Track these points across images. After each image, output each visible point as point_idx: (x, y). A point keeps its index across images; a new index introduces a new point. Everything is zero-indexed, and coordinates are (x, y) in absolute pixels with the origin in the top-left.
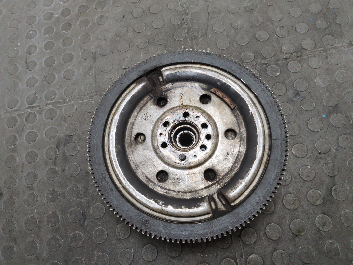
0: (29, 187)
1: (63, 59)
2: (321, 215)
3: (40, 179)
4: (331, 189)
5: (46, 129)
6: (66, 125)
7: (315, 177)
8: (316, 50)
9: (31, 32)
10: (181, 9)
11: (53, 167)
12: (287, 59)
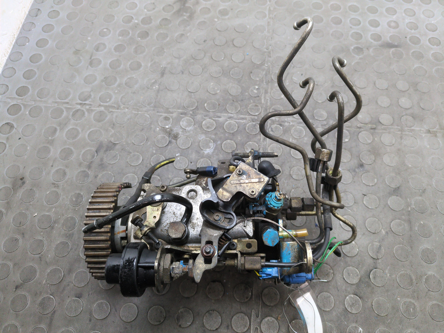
0: (55, 184)
1: (130, 65)
2: (352, 296)
3: (69, 179)
4: (371, 271)
5: (91, 130)
6: (113, 131)
7: (357, 254)
8: (393, 127)
9: (105, 30)
10: (266, 50)
11: (87, 170)
12: (360, 128)
